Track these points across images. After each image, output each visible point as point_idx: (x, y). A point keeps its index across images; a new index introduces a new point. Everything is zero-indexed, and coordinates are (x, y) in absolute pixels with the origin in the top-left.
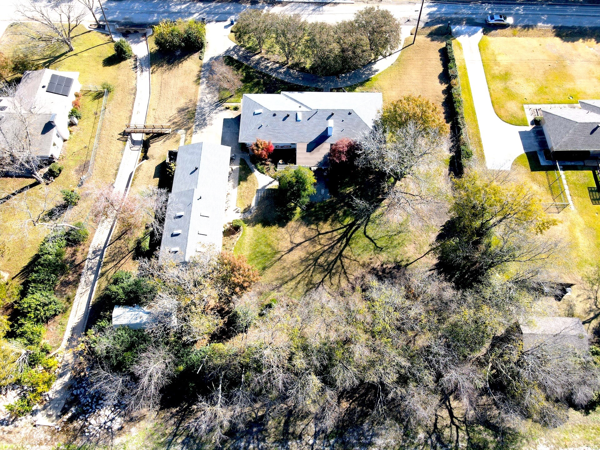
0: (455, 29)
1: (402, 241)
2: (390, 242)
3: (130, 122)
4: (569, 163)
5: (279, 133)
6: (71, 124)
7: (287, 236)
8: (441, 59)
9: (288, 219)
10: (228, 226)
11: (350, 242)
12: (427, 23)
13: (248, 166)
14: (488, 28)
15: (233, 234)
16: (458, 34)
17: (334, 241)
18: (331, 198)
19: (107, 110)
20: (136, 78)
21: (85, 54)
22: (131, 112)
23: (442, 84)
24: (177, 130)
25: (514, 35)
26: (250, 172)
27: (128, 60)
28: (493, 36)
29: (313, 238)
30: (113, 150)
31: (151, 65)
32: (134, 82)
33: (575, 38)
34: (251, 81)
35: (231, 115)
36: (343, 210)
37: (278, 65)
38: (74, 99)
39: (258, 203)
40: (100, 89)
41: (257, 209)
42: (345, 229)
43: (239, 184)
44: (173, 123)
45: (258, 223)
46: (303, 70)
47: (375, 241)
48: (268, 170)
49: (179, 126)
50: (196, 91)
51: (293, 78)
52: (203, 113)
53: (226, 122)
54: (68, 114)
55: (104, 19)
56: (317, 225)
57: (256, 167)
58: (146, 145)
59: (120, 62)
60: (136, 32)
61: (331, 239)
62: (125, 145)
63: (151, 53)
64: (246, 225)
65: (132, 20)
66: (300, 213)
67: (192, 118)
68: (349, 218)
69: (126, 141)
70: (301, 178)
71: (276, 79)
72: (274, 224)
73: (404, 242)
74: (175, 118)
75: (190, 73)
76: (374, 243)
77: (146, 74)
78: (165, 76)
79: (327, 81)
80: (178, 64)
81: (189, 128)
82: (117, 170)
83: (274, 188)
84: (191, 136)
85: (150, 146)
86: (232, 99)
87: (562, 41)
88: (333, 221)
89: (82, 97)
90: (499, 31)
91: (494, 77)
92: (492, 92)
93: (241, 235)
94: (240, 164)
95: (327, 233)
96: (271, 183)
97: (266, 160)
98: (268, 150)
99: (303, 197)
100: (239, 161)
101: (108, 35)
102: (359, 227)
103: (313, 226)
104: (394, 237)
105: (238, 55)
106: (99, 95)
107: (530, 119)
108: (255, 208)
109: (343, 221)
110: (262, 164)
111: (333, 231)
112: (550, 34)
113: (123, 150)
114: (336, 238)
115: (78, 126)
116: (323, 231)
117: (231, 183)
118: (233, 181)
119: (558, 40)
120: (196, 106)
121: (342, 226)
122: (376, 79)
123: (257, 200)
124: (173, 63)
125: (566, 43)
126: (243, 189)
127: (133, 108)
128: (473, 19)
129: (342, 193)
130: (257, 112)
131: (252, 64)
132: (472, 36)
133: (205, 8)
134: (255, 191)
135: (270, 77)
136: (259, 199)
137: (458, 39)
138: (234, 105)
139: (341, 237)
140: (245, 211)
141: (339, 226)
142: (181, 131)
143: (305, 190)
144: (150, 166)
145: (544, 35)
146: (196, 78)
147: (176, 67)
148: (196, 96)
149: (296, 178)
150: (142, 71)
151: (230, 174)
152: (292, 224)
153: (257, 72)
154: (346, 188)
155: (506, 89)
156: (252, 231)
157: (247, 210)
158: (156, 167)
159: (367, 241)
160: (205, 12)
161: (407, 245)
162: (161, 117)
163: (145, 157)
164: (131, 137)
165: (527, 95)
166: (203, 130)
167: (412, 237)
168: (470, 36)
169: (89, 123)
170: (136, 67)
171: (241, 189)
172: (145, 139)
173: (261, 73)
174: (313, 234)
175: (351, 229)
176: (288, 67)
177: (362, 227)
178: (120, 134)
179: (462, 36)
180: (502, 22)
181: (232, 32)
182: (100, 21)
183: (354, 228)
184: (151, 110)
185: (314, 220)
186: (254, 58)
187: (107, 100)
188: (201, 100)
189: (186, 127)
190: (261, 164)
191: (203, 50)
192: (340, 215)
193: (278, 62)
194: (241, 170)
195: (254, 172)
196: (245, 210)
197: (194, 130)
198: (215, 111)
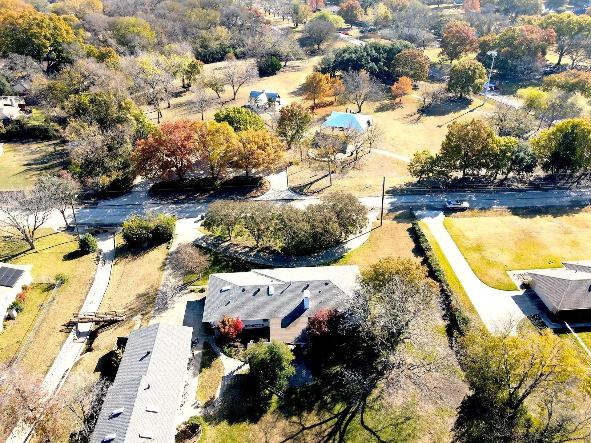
0: (417, 213)
1: (413, 431)
2: (397, 434)
3: (79, 311)
4: (579, 325)
5: (249, 309)
6: (9, 318)
7: (261, 435)
8: (411, 237)
9: (263, 412)
10: (183, 427)
11: (345, 437)
12: (390, 210)
13: (213, 350)
14: (448, 211)
15: (189, 437)
16: (421, 217)
17: (324, 437)
18: (314, 380)
19: (55, 301)
20: (96, 270)
21: (47, 251)
22: (83, 301)
23: (417, 257)
24: (132, 316)
25: (474, 216)
26: (215, 356)
27: (91, 254)
28: (455, 217)
29: (296, 435)
30: (51, 343)
31: (115, 257)
32: (93, 273)
33: (532, 215)
34: (219, 264)
35: (195, 297)
36: (330, 394)
37: (247, 249)
38: (20, 291)
39: (224, 394)
40: (53, 281)
41: (222, 401)
42: (336, 419)
43: (201, 371)
44: (130, 309)
45: (223, 420)
46: (274, 252)
47: (378, 434)
48: (237, 353)
49: (134, 312)
50: (160, 276)
51: (264, 259)
52: (164, 297)
53: (190, 304)
54: (8, 307)
55: (75, 222)
56: (300, 416)
57: (223, 351)
58: (93, 335)
59: (82, 256)
60: (105, 231)
61: (319, 434)
62: (67, 337)
63: (117, 248)
64: (208, 423)
65: (103, 222)
66: (277, 402)
67: (151, 303)
68: (340, 405)
69: (70, 332)
70: (276, 353)
71: (245, 261)
72: (244, 420)
73: (415, 432)
74: (133, 304)
75: (155, 262)
76: (377, 436)
77: (108, 266)
78: (128, 266)
79: (299, 260)
80: (144, 254)
81: (147, 313)
82: (50, 366)
83: (244, 373)
84: (148, 321)
85: (97, 336)
86: (198, 282)
87: (520, 218)
88: (319, 410)
89: (30, 291)
90: (458, 213)
91: (467, 249)
92: (470, 261)
93: (199, 439)
94: (203, 348)
95: (314, 426)
96: (240, 367)
97: (233, 340)
98: (236, 327)
99: (280, 378)
100: (202, 346)
101: (76, 235)
102: (353, 415)
103: (294, 419)
104: (401, 426)
105: (206, 243)
106: (51, 287)
107: (518, 284)
108: (219, 400)
109: (332, 409)
110: (230, 346)
111: (321, 424)
112: (507, 213)
113: (63, 342)
114: (326, 433)
115: (16, 319)
116: (308, 425)
117: (192, 371)
118: (193, 369)
119: (516, 217)
120: (158, 290)
121: (333, 416)
122: (350, 256)
123: (222, 390)
124: (139, 253)
125: (524, 219)
126: (206, 377)
127: (86, 298)
128: (432, 205)
129: (328, 374)
130: (224, 289)
131: (221, 250)
132: (435, 218)
133: (177, 208)
134: (221, 379)
135: (238, 260)
136: (225, 388)
137: (422, 220)
138: (201, 287)
139: (333, 430)
140: (207, 405)
141: (327, 416)
142: (137, 316)
143: (282, 369)
144: (94, 358)
145: (502, 214)
146: (161, 265)
147: (141, 257)
148: (159, 282)
149: (270, 354)
150: (104, 264)
151: (190, 360)
152: (267, 418)
153: (226, 256)
154: (331, 367)
155: (483, 258)
156: (214, 432)
157: (209, 403)
158: (100, 360)
159: (366, 433)
160: (177, 211)
161: (421, 437)
162: (116, 305)
163: (90, 349)
164: (77, 328)
165: (506, 263)
166: (162, 315)
167: (424, 425)
168: (433, 218)
169: (30, 315)
170: (98, 260)
171: (203, 377)
172: (93, 329)
173: (230, 257)
174: (295, 429)
175: (344, 419)
176: (258, 251)
177: (358, 416)
178: (64, 325)
179: (425, 219)
180: (460, 206)
181: (202, 225)
182: (70, 224)
183: (348, 417)
184: (107, 299)
185: (295, 410)
186: (223, 244)
187: (57, 291)
188: (164, 285)
189: (144, 312)
190: (228, 347)
191: (171, 241)
192: (328, 401)
193: (247, 247)
194: (204, 354)
195: (220, 355)
196: (206, 403)
197: (153, 315)
198: (178, 295)
